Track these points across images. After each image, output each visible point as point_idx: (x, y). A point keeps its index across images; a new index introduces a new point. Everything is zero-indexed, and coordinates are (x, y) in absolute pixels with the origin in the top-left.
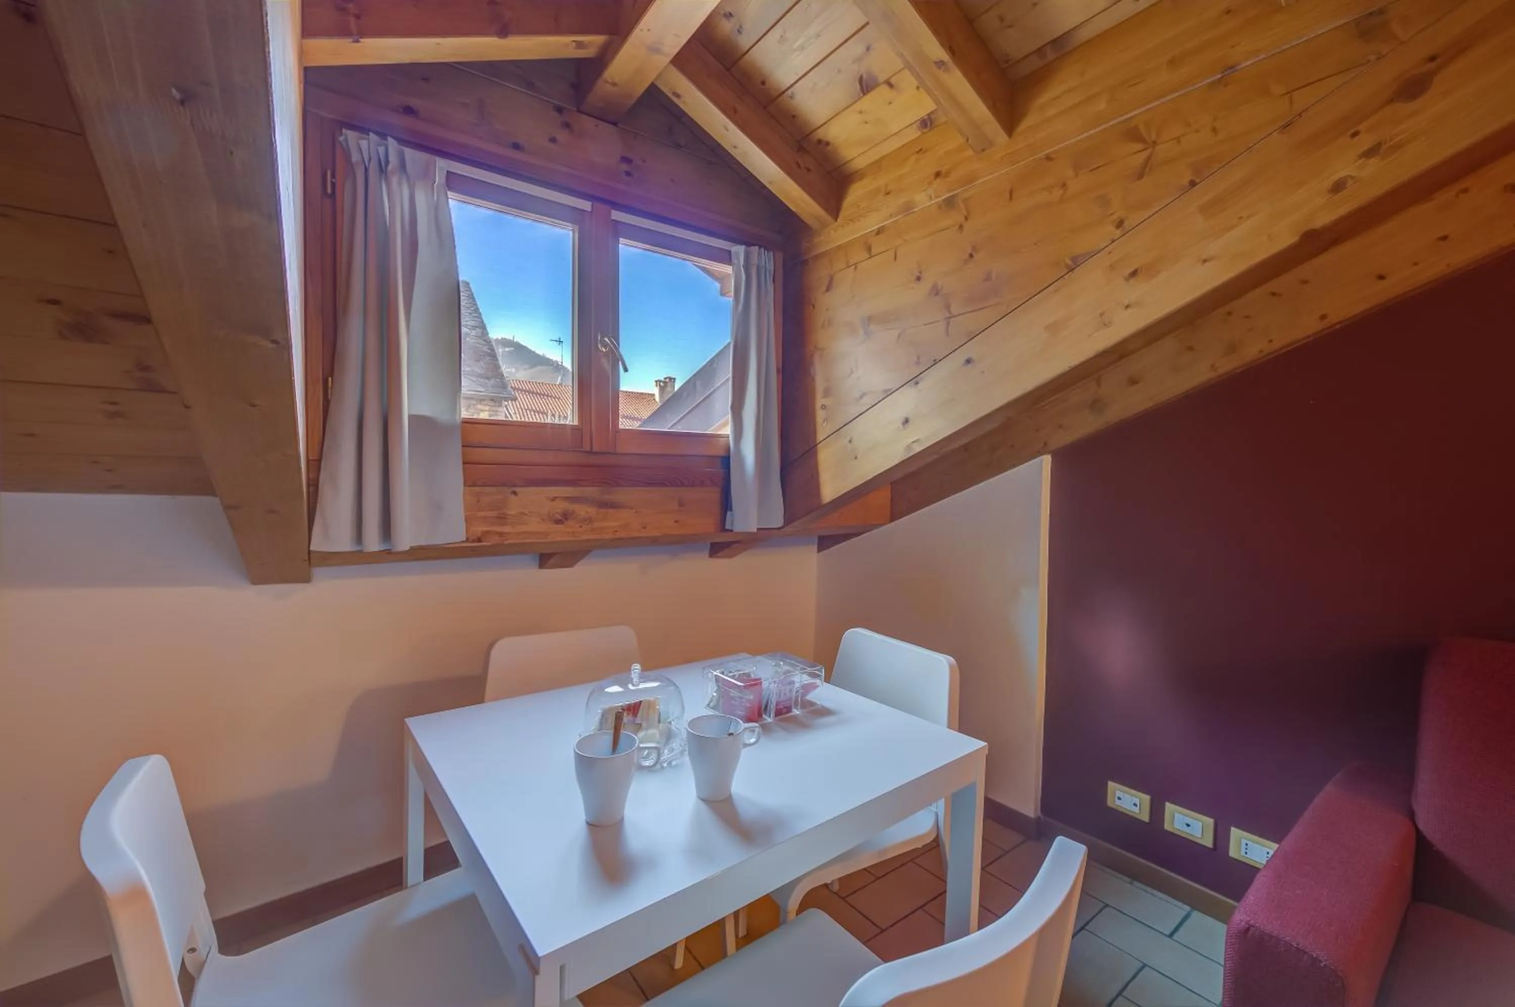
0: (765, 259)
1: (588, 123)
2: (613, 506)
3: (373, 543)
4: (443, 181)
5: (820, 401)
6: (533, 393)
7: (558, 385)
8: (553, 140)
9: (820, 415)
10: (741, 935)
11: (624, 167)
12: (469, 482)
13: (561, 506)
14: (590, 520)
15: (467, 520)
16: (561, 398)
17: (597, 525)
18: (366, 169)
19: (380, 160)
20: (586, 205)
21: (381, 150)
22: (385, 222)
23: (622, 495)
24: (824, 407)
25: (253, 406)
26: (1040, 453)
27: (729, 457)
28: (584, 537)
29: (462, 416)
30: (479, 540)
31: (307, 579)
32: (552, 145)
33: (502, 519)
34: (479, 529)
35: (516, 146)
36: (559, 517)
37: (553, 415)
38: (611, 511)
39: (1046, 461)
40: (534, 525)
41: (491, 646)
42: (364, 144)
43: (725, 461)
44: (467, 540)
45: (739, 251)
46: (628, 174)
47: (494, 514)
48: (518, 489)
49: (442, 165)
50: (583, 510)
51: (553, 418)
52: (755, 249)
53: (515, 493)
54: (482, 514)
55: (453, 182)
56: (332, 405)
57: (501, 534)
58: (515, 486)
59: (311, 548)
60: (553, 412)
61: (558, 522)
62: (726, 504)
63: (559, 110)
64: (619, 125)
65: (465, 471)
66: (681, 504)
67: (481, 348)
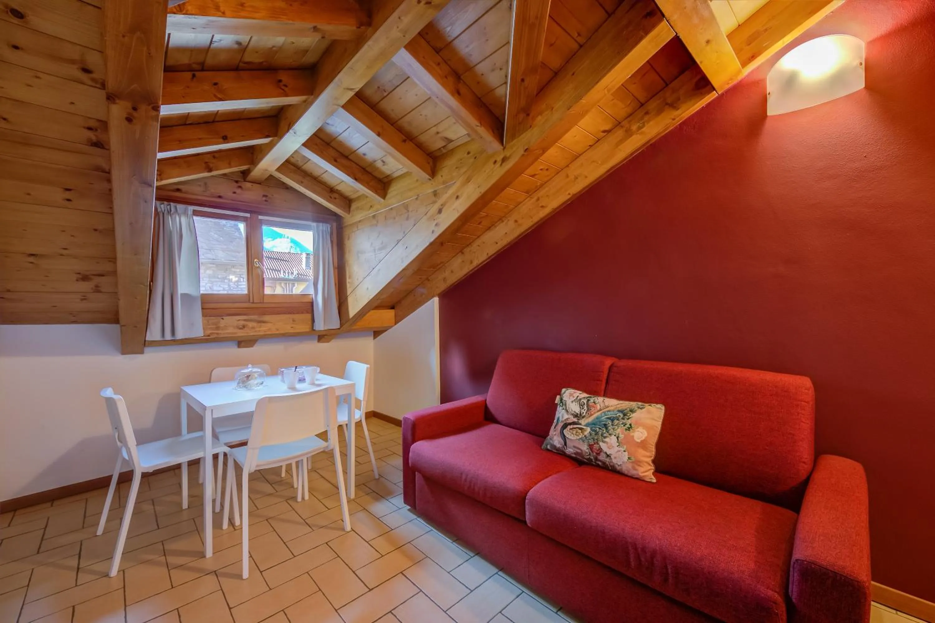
0: (325, 227)
1: (248, 185)
2: (264, 322)
3: (168, 337)
4: (192, 213)
5: (348, 280)
6: (271, 258)
7: (288, 253)
8: (235, 193)
9: (348, 285)
10: (309, 468)
11: (264, 199)
12: (204, 315)
13: (242, 323)
14: (253, 328)
15: (204, 329)
16: (290, 261)
17: (258, 329)
18: (163, 214)
19: (168, 210)
20: (248, 215)
21: (168, 207)
22: (170, 229)
23: (267, 318)
24: (349, 283)
25: (136, 298)
26: (433, 297)
27: (313, 302)
28: (252, 334)
29: (201, 292)
30: (209, 336)
31: (142, 352)
32: (234, 195)
33: (218, 328)
34: (209, 332)
35: (220, 197)
36: (241, 327)
37: (284, 272)
38: (263, 324)
39: (436, 300)
40: (231, 330)
41: (212, 371)
42: (162, 206)
43: (312, 304)
44: (204, 336)
45: (314, 224)
46: (266, 201)
47: (214, 326)
48: (224, 318)
49: (191, 208)
50: (251, 324)
51: (284, 274)
52: (321, 224)
53: (223, 319)
54: (210, 327)
55: (196, 213)
56: (152, 292)
57: (217, 334)
58: (223, 316)
59: (147, 339)
60: (285, 270)
61: (240, 329)
62: (313, 321)
63: (237, 182)
64: (262, 184)
65: (202, 312)
66: (294, 321)
67: (234, 233)
